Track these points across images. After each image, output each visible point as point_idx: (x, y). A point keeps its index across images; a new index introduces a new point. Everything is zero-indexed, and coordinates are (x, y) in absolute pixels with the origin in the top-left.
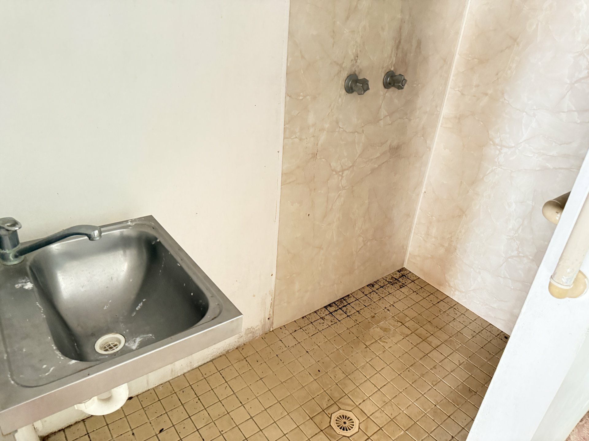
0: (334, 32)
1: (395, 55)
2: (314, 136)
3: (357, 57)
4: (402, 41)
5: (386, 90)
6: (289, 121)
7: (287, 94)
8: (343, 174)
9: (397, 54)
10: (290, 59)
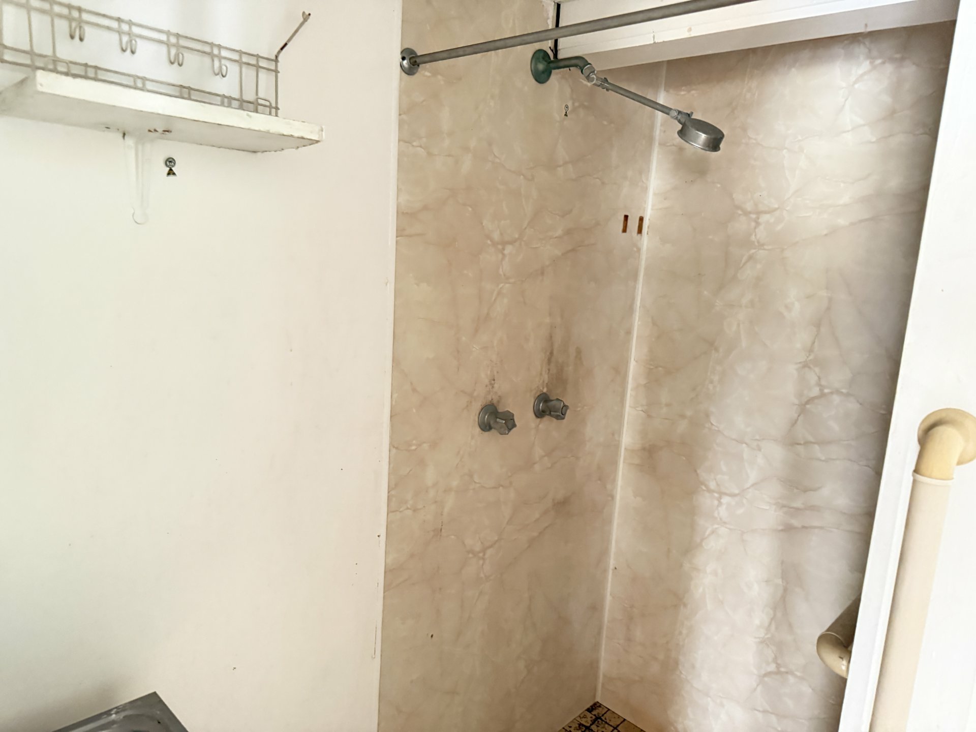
0: (458, 352)
1: (547, 371)
2: (436, 502)
3: (494, 380)
4: (555, 352)
5: (539, 420)
6: (396, 484)
7: (393, 446)
8: (484, 555)
9: (549, 370)
10: (395, 395)
